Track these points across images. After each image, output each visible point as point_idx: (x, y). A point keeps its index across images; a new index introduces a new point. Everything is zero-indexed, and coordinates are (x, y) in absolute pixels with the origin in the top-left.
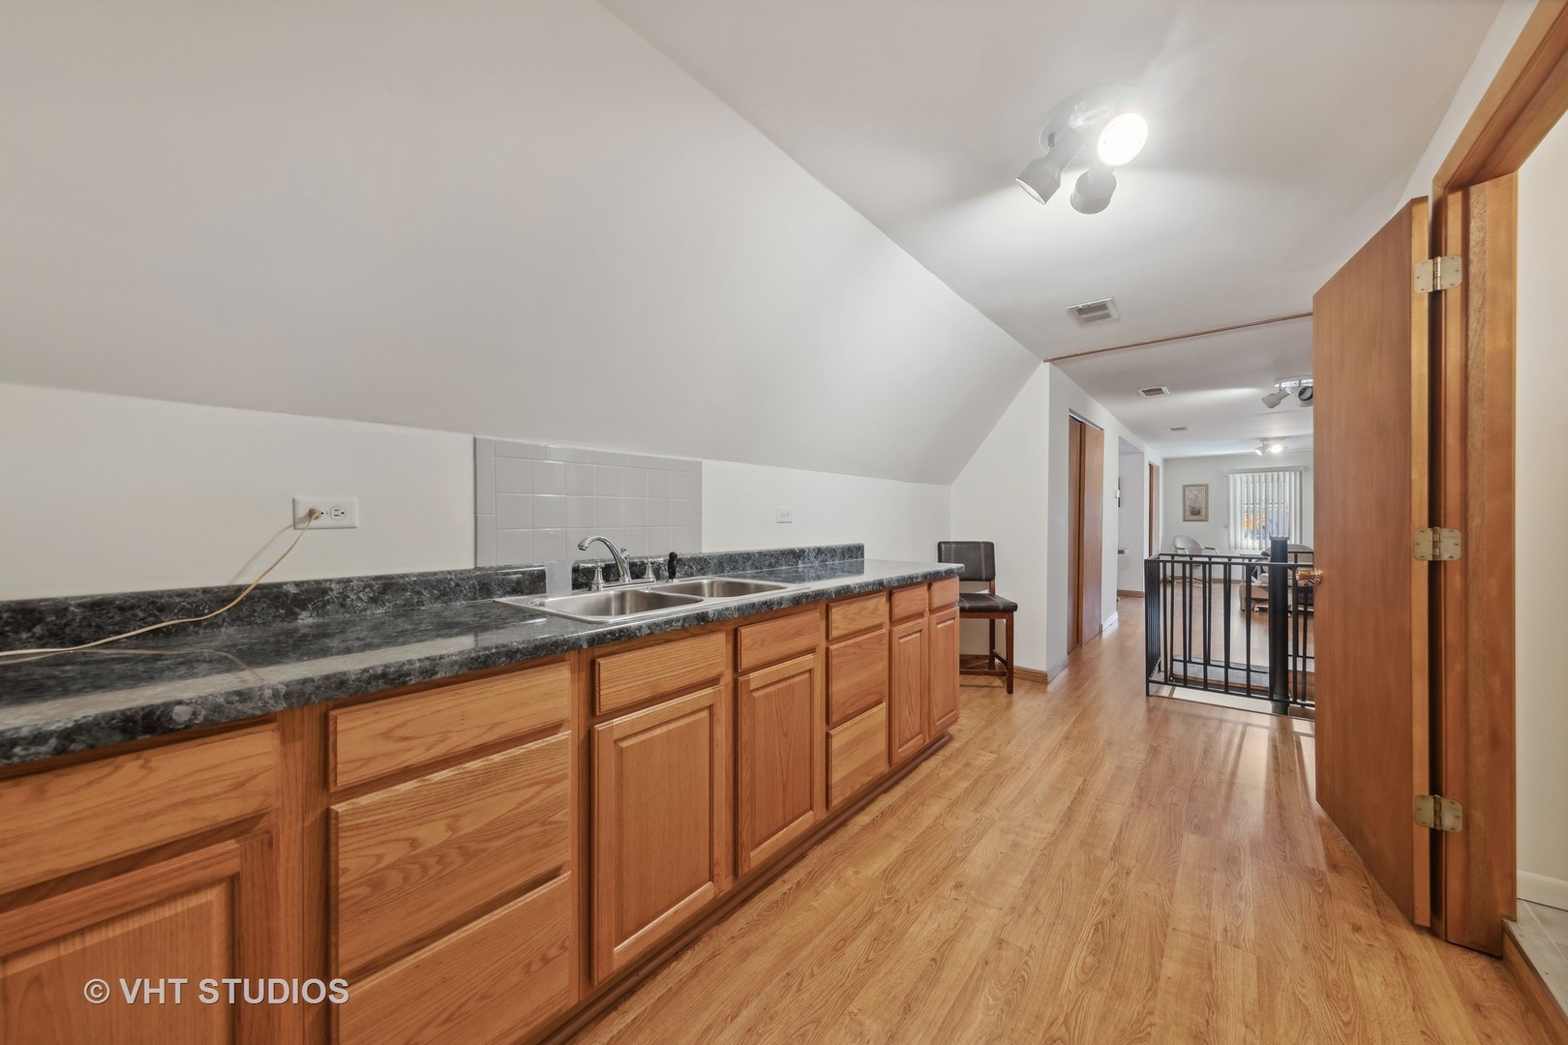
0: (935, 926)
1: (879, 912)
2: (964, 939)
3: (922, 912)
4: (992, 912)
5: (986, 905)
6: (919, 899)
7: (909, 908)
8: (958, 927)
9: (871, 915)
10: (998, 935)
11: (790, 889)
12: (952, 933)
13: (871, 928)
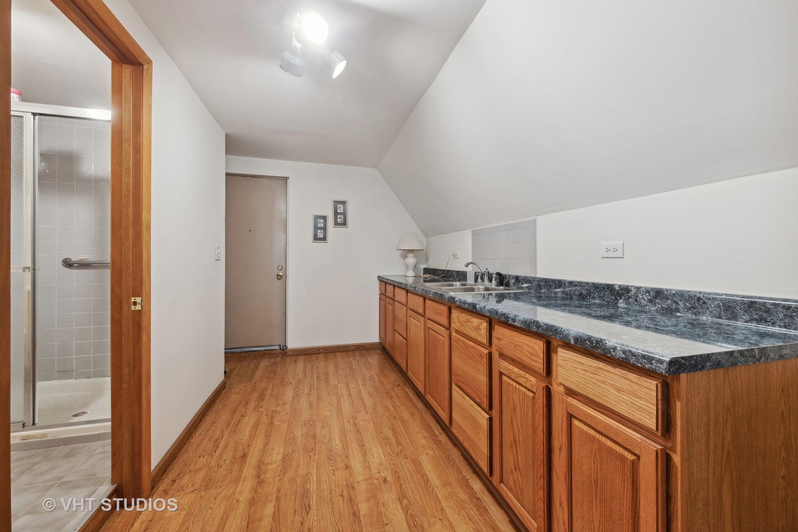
0: (375, 456)
1: (398, 447)
2: (361, 458)
3: (385, 457)
4: (360, 478)
5: (365, 480)
6: (392, 461)
7: (391, 455)
8: (367, 462)
9: (399, 443)
10: (350, 469)
11: (435, 433)
12: (367, 458)
13: (393, 440)
